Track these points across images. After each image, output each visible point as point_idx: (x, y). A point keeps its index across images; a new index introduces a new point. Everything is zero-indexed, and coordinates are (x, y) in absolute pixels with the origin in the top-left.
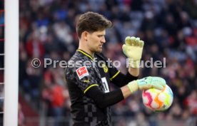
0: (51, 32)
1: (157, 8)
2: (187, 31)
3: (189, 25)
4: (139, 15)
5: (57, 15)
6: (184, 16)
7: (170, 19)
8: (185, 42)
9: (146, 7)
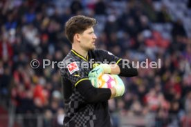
0: (19, 34)
1: (119, 12)
2: (147, 34)
3: (148, 28)
4: (103, 19)
5: (25, 19)
6: (144, 19)
7: (131, 22)
8: (145, 43)
9: (109, 11)
